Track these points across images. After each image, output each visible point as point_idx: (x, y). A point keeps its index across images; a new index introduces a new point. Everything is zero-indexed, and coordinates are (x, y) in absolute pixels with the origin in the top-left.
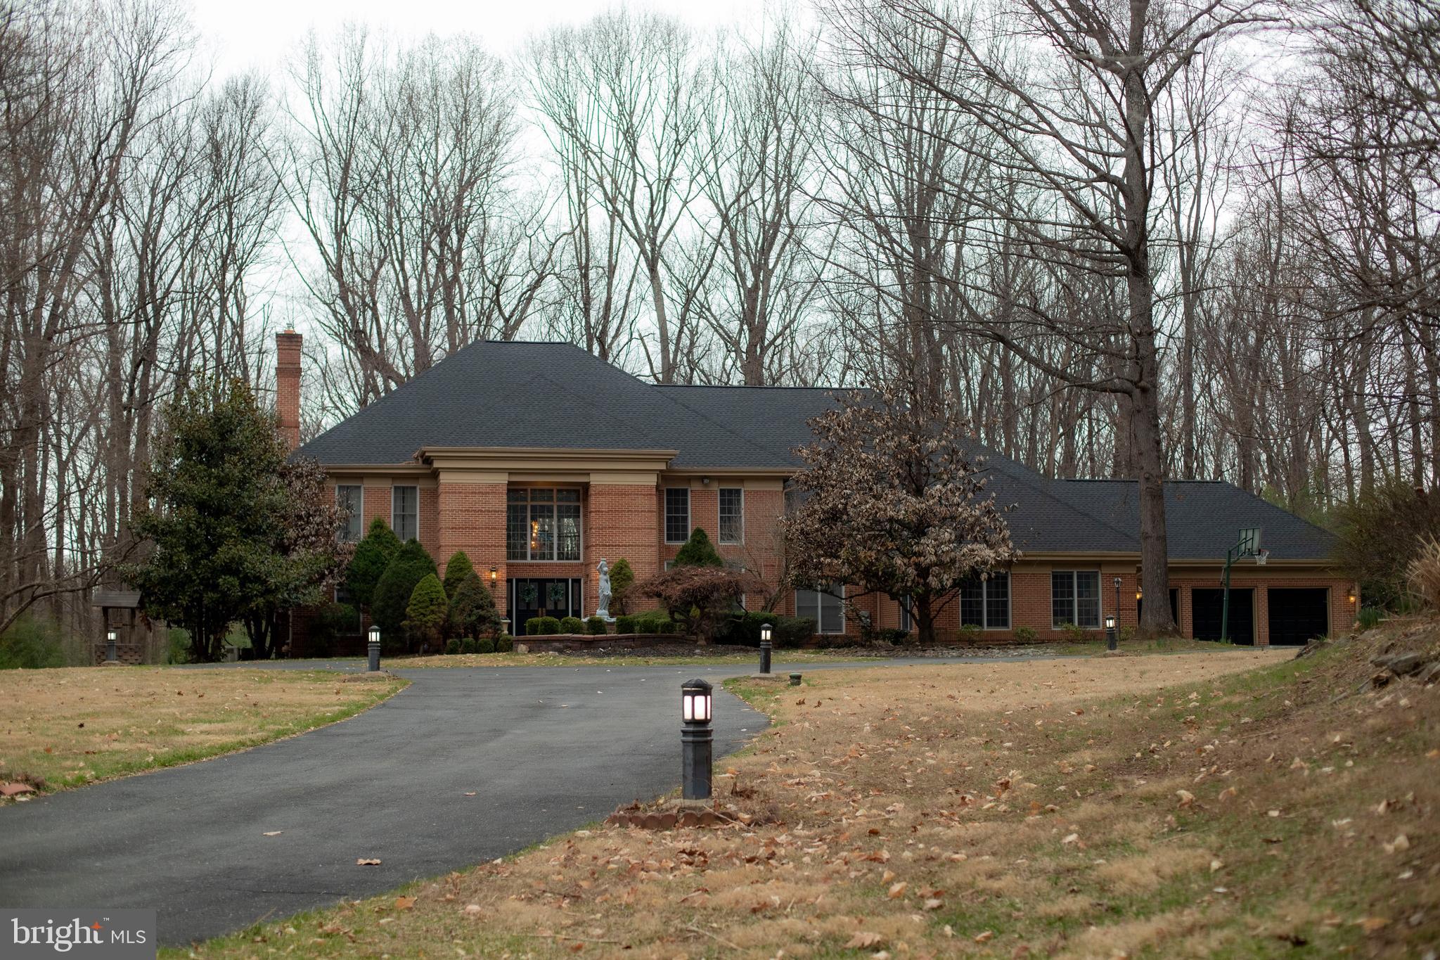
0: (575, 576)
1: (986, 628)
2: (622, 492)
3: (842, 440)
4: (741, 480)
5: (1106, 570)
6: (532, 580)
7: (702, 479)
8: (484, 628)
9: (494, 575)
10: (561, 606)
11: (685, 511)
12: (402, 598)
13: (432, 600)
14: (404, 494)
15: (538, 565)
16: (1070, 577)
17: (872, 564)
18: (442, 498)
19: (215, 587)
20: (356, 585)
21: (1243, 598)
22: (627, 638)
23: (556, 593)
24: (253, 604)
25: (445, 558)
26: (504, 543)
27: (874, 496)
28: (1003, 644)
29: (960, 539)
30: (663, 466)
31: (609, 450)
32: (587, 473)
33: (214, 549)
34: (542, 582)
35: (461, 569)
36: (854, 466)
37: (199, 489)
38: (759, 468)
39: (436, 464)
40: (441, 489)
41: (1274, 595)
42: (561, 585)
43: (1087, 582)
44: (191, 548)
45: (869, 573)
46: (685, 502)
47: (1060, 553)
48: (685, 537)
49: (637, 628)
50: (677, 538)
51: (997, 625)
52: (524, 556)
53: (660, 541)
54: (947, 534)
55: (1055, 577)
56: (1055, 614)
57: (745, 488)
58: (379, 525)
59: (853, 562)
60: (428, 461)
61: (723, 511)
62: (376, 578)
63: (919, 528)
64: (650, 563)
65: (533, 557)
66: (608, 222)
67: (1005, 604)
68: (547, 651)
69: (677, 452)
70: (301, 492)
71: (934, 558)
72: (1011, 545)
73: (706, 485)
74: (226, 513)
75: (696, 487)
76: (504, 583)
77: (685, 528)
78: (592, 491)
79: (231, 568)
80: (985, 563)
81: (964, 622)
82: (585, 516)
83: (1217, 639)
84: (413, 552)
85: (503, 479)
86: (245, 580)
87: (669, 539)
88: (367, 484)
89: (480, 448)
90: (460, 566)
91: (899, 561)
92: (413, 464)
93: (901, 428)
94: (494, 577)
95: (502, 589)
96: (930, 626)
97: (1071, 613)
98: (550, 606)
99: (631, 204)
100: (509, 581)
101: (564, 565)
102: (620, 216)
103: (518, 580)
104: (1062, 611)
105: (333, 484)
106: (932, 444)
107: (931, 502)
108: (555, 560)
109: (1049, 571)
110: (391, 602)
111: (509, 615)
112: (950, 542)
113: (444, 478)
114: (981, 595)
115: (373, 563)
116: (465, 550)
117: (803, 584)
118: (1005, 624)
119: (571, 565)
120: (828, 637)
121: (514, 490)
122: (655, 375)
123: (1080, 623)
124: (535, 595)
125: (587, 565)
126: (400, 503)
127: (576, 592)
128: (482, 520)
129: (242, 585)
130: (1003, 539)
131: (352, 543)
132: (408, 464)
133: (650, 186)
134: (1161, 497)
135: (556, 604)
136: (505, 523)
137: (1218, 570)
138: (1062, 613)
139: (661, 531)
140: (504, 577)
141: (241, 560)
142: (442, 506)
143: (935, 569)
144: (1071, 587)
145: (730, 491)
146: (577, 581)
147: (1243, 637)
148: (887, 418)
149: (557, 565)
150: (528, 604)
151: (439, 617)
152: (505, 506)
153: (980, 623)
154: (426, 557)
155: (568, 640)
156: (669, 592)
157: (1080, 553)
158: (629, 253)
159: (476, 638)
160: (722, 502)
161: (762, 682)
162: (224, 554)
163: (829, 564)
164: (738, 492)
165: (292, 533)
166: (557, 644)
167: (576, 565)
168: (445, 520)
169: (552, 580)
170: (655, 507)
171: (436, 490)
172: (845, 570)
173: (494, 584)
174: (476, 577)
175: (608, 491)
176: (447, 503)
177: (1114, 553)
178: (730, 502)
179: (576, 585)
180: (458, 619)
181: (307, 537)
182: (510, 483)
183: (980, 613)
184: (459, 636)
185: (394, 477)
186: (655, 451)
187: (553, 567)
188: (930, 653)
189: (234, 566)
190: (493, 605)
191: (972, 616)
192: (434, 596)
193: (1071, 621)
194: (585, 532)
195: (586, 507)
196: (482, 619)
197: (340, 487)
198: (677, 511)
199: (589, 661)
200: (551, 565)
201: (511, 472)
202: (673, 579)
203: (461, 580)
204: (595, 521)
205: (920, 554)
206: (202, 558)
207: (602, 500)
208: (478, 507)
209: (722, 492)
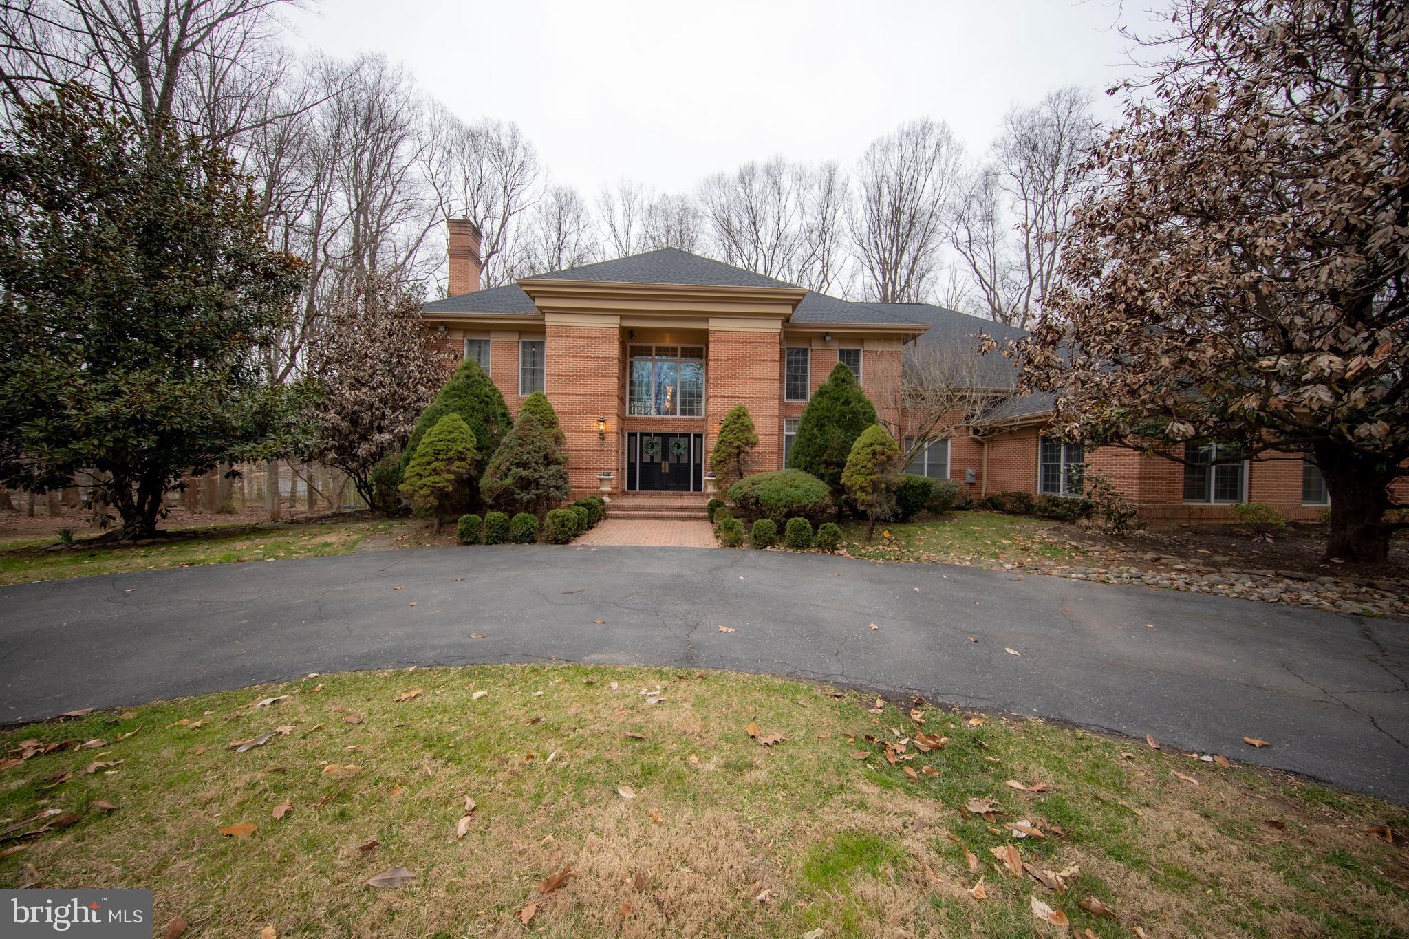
0: (697, 431)
1: (1213, 502)
2: (744, 339)
4: (863, 338)
6: (656, 434)
7: (823, 337)
9: (602, 427)
10: (683, 460)
11: (805, 371)
14: (533, 349)
15: (660, 420)
23: (679, 447)
26: (617, 392)
32: (705, 317)
34: (665, 437)
39: (539, 303)
42: (683, 441)
46: (805, 362)
48: (804, 396)
50: (796, 396)
51: (1230, 497)
52: (648, 411)
53: (780, 399)
56: (1306, 485)
57: (865, 348)
64: (772, 417)
65: (657, 412)
67: (1240, 471)
73: (827, 343)
75: (817, 345)
76: (614, 435)
77: (804, 387)
78: (711, 340)
81: (1187, 494)
82: (707, 369)
85: (614, 323)
87: (789, 397)
88: (494, 338)
95: (612, 441)
98: (673, 460)
100: (621, 431)
101: (687, 421)
103: (641, 434)
108: (678, 416)
113: (549, 320)
116: (571, 398)
118: (1241, 496)
119: (692, 421)
121: (627, 334)
124: (658, 448)
125: (707, 419)
126: (530, 358)
127: (698, 449)
128: (591, 367)
135: (678, 457)
136: (616, 370)
139: (781, 386)
140: (614, 428)
145: (849, 352)
146: (700, 436)
149: (679, 420)
150: (652, 457)
152: (616, 352)
153: (1206, 495)
164: (857, 352)
167: (698, 421)
168: (551, 365)
169: (675, 435)
170: (777, 357)
173: (602, 436)
175: (726, 339)
176: (553, 348)
179: (698, 439)
182: (622, 328)
183: (1207, 482)
185: (519, 329)
186: (780, 290)
187: (676, 422)
191: (1196, 486)
197: (471, 342)
198: (797, 370)
200: (674, 420)
201: (622, 315)
204: (716, 370)
207: (721, 347)
208: (587, 352)
209: (842, 352)
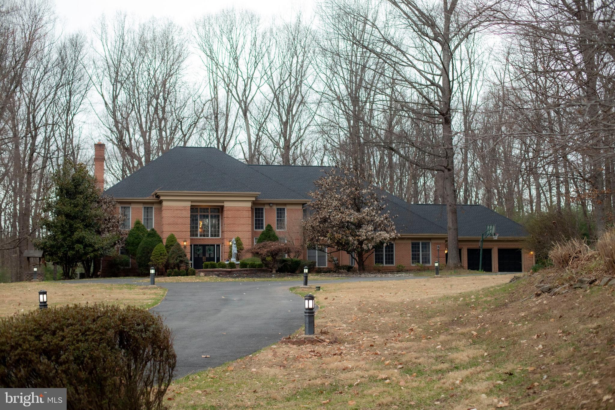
0: (218, 243)
1: (385, 265)
2: (238, 210)
3: (327, 189)
4: (285, 204)
5: (433, 241)
6: (200, 245)
7: (269, 204)
8: (182, 265)
9: (185, 243)
10: (212, 256)
11: (262, 217)
12: (149, 253)
13: (161, 254)
14: (148, 210)
15: (202, 239)
16: (419, 244)
17: (340, 239)
18: (164, 212)
19: (73, 249)
20: (129, 248)
21: (488, 252)
22: (244, 270)
23: (210, 250)
24: (88, 256)
25: (165, 237)
26: (189, 230)
27: (341, 212)
28: (392, 271)
29: (375, 230)
30: (254, 199)
31: (232, 192)
32: (223, 201)
33: (72, 233)
34: (204, 246)
35: (172, 241)
36: (333, 200)
37: (67, 209)
38: (293, 200)
39: (161, 198)
40: (163, 208)
41: (500, 251)
42: (212, 248)
43: (426, 246)
44: (63, 233)
45: (339, 243)
46: (262, 213)
47: (415, 234)
48: (262, 228)
49: (248, 266)
50: (259, 228)
51: (389, 263)
52: (197, 235)
53: (252, 229)
54: (371, 228)
55: (412, 244)
56: (413, 259)
57: (287, 208)
58: (138, 223)
59: (332, 239)
60: (158, 197)
61: (278, 217)
62: (138, 244)
63: (359, 225)
64: (249, 238)
65: (201, 236)
66: (226, 95)
67: (392, 255)
68: (212, 275)
69: (260, 193)
70: (106, 209)
71: (365, 237)
72: (396, 232)
73: (271, 207)
74: (76, 219)
75: (267, 207)
76: (189, 247)
77: (262, 224)
78: (225, 209)
79: (80, 241)
80: (385, 239)
81: (376, 262)
82: (222, 219)
83: (478, 269)
84: (153, 234)
85: (189, 204)
86: (86, 246)
87: (256, 228)
88: (132, 206)
89: (180, 192)
90: (172, 240)
91: (351, 238)
92: (152, 198)
93: (351, 184)
94: (185, 244)
95: (189, 248)
96: (363, 264)
97: (419, 259)
98: (207, 256)
99: (236, 87)
100: (191, 245)
101: (213, 239)
102: (231, 92)
103: (194, 245)
104: (415, 258)
105: (119, 206)
106: (364, 191)
107: (364, 215)
108: (210, 237)
109: (410, 242)
110: (144, 255)
111: (191, 260)
112: (371, 231)
113: (165, 204)
114: (382, 251)
115: (136, 239)
116: (174, 233)
117: (312, 247)
118: (392, 263)
119: (216, 239)
120: (320, 268)
121: (193, 209)
122: (246, 159)
123: (423, 263)
124: (201, 251)
125: (223, 239)
126: (146, 214)
127: (218, 250)
128: (180, 221)
129: (84, 248)
130: (392, 229)
131: (127, 230)
132: (150, 198)
133: (244, 80)
134: (456, 213)
135: (210, 255)
136: (189, 222)
137: (478, 241)
138: (415, 259)
139: (252, 225)
140: (189, 244)
141: (84, 237)
142: (164, 215)
143: (366, 242)
144: (419, 248)
145: (281, 209)
146: (218, 246)
147: (488, 269)
148: (346, 181)
149: (210, 239)
150: (198, 255)
151: (164, 261)
152: (189, 215)
153: (382, 263)
154: (158, 236)
155: (221, 271)
156: (262, 252)
157: (423, 234)
158: (235, 107)
159: (179, 269)
160: (278, 213)
161: (305, 289)
162: (77, 235)
163: (323, 240)
164: (284, 209)
165: (103, 226)
166: (216, 273)
167: (218, 239)
168: (165, 221)
169: (208, 245)
170: (250, 216)
171: (161, 208)
172: (329, 242)
173: (185, 247)
174: (179, 244)
175: (231, 209)
176: (166, 214)
177: (436, 234)
178: (281, 213)
180: (171, 261)
181: (109, 228)
182: (191, 206)
183: (382, 258)
184: (172, 268)
185: (144, 203)
186: (251, 193)
187: (209, 240)
188: (363, 275)
189: (81, 240)
190: (186, 256)
191: (379, 260)
192: (162, 252)
193: (419, 262)
194: (222, 225)
195: (222, 216)
196: (181, 262)
197: (122, 207)
198: (259, 217)
199: (231, 280)
200: (208, 239)
201: (192, 201)
202: (263, 247)
203: (172, 245)
204: (226, 221)
205: (359, 236)
206: (68, 237)
207: (229, 212)
208: (178, 215)
209: (278, 209)
